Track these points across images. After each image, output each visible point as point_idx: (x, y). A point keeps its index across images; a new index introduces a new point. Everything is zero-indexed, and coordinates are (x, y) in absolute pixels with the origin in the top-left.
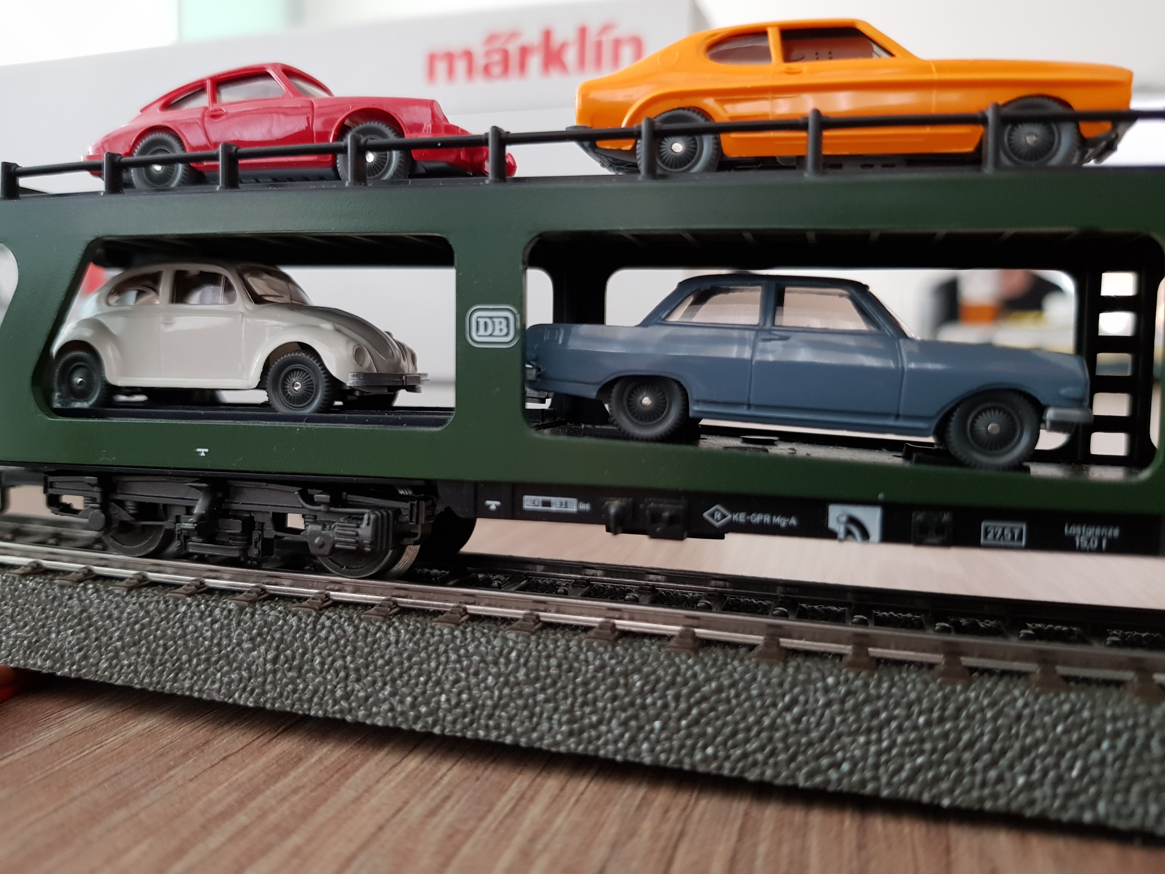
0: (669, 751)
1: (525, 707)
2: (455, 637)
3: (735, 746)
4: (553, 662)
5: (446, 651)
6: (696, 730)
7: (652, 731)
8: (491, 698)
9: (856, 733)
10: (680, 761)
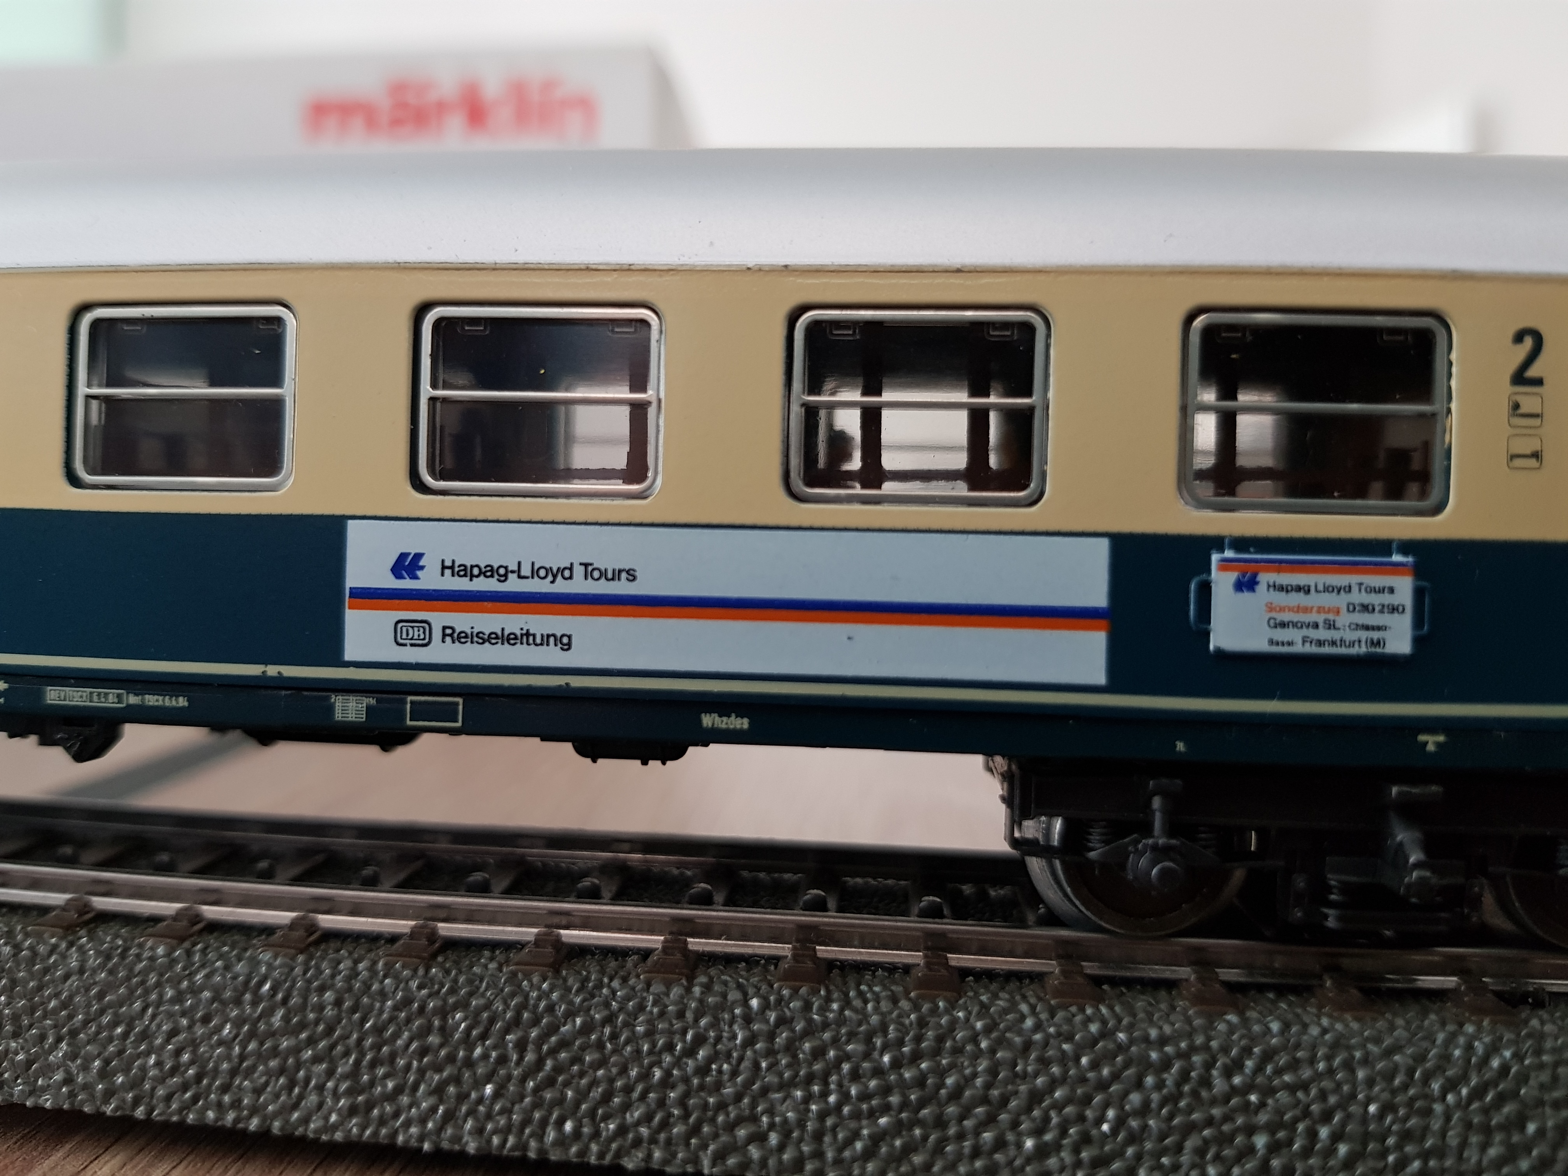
0: (505, 1132)
1: (282, 1071)
2: (173, 962)
3: (606, 1118)
4: (329, 995)
5: (158, 984)
6: (548, 1095)
7: (480, 1100)
8: (228, 1058)
9: (792, 1084)
10: (523, 1147)
